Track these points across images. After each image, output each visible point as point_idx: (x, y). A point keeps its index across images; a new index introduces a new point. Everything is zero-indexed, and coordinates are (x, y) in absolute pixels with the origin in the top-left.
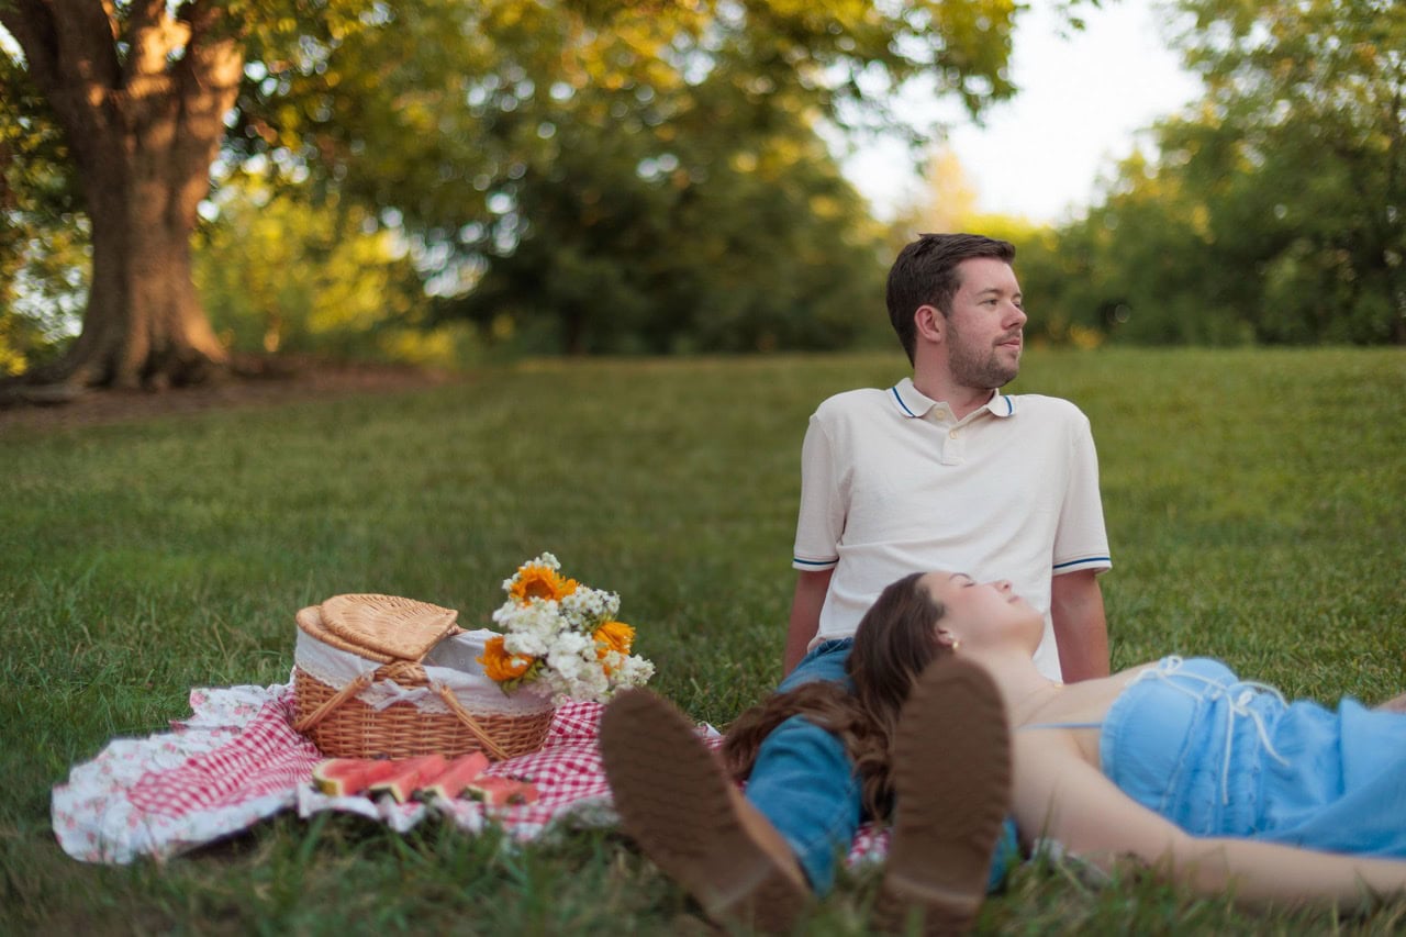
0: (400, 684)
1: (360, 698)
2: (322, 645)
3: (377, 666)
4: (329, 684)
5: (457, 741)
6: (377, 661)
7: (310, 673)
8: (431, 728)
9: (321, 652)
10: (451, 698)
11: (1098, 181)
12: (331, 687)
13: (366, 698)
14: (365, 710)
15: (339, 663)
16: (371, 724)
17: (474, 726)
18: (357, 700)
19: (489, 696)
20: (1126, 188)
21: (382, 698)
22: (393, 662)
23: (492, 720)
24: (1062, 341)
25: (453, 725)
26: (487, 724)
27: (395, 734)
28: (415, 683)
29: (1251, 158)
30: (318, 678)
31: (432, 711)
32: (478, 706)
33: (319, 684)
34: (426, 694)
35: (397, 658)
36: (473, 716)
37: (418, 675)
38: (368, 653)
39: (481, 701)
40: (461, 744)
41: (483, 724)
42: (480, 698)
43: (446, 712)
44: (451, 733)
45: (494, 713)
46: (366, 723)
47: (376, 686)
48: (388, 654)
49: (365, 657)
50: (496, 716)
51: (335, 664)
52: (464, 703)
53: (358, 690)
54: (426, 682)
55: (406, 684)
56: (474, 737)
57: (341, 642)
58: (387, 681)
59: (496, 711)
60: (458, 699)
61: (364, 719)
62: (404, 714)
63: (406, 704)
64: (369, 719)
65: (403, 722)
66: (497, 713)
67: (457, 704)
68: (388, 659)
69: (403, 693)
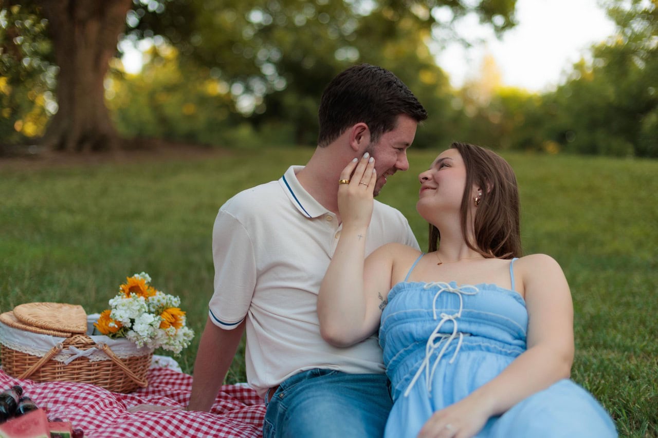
0: (78, 348)
1: (54, 359)
2: (26, 333)
3: (63, 339)
4: (33, 354)
5: (112, 374)
6: (62, 337)
7: (18, 350)
8: (96, 370)
9: (26, 337)
10: (109, 351)
11: (563, 72)
12: (35, 356)
13: (58, 359)
14: (57, 366)
15: (38, 341)
16: (61, 373)
17: (121, 365)
18: (52, 360)
19: (127, 347)
20: (576, 77)
21: (68, 357)
22: (72, 336)
23: (130, 360)
24: (540, 149)
25: (109, 366)
26: (127, 362)
27: (75, 376)
28: (85, 346)
29: (639, 64)
30: (24, 352)
31: (98, 360)
32: (123, 353)
33: (26, 355)
34: (95, 351)
35: (73, 334)
36: (121, 359)
37: (87, 340)
38: (57, 333)
39: (124, 350)
40: (114, 376)
41: (125, 363)
42: (123, 349)
43: (105, 359)
44: (108, 370)
45: (131, 356)
46: (58, 373)
47: (64, 351)
48: (69, 332)
49: (55, 336)
50: (132, 357)
51: (36, 342)
52: (117, 353)
53: (54, 355)
54: (93, 344)
55: (81, 347)
56: (121, 370)
57: (38, 330)
58: (71, 347)
59: (132, 354)
60: (113, 351)
61: (57, 371)
62: (81, 364)
63: (82, 358)
64: (59, 370)
65: (80, 369)
66: (132, 356)
67: (112, 355)
68: (69, 335)
69: (81, 352)
